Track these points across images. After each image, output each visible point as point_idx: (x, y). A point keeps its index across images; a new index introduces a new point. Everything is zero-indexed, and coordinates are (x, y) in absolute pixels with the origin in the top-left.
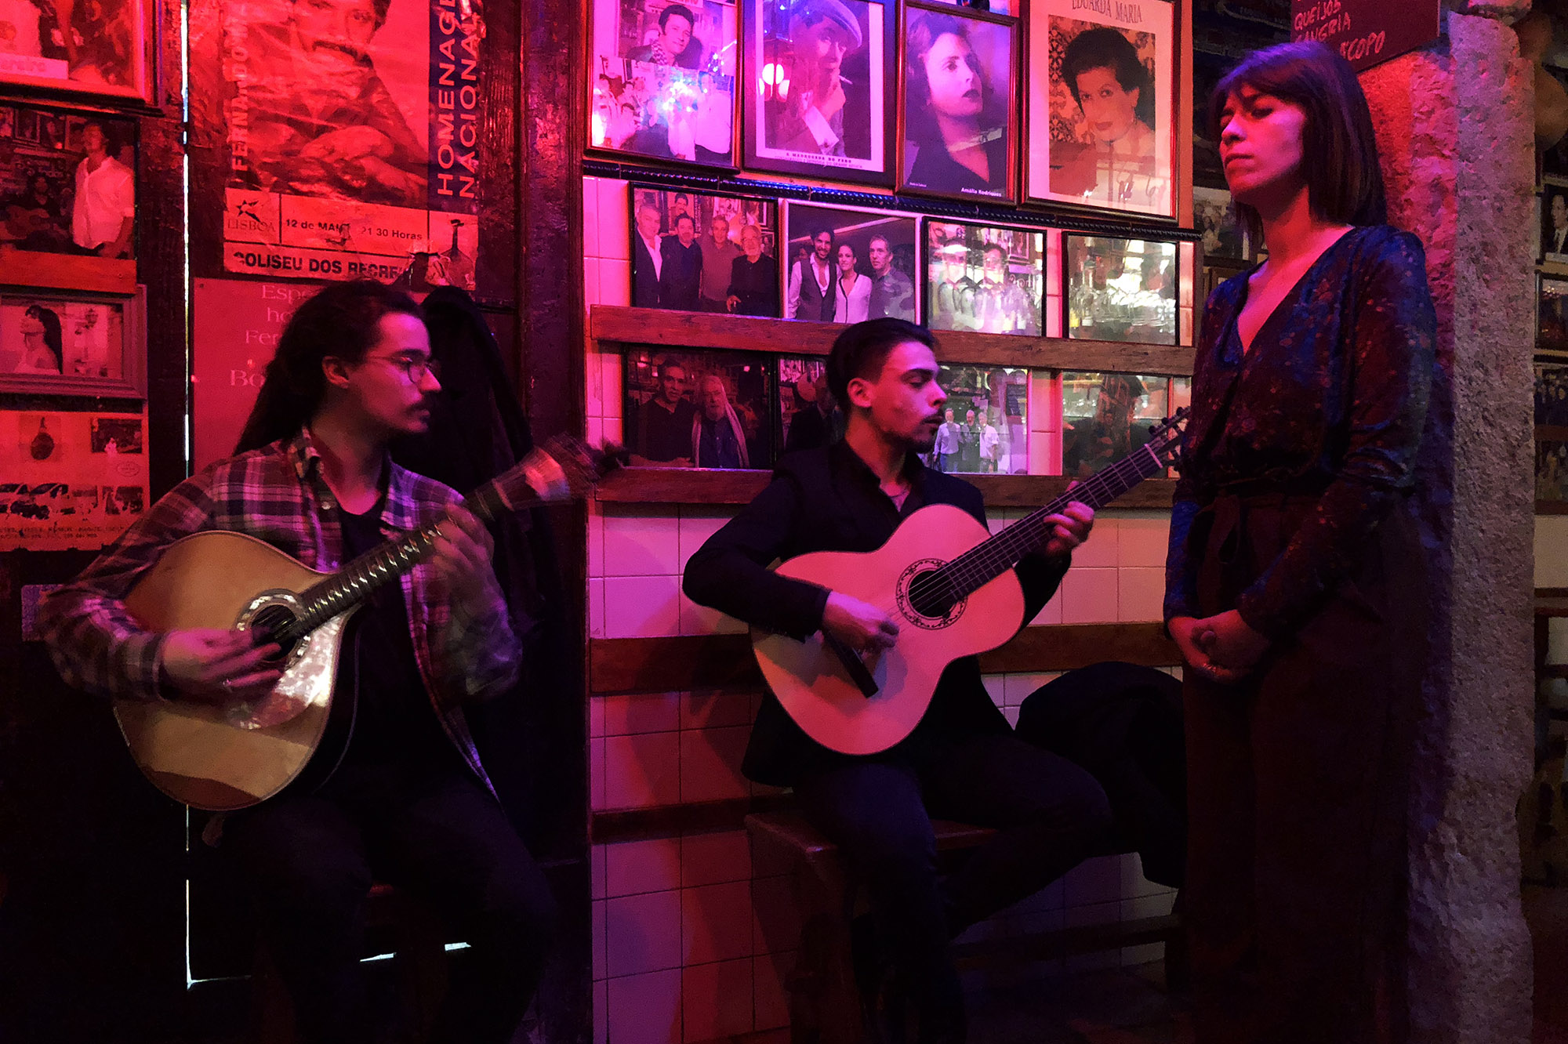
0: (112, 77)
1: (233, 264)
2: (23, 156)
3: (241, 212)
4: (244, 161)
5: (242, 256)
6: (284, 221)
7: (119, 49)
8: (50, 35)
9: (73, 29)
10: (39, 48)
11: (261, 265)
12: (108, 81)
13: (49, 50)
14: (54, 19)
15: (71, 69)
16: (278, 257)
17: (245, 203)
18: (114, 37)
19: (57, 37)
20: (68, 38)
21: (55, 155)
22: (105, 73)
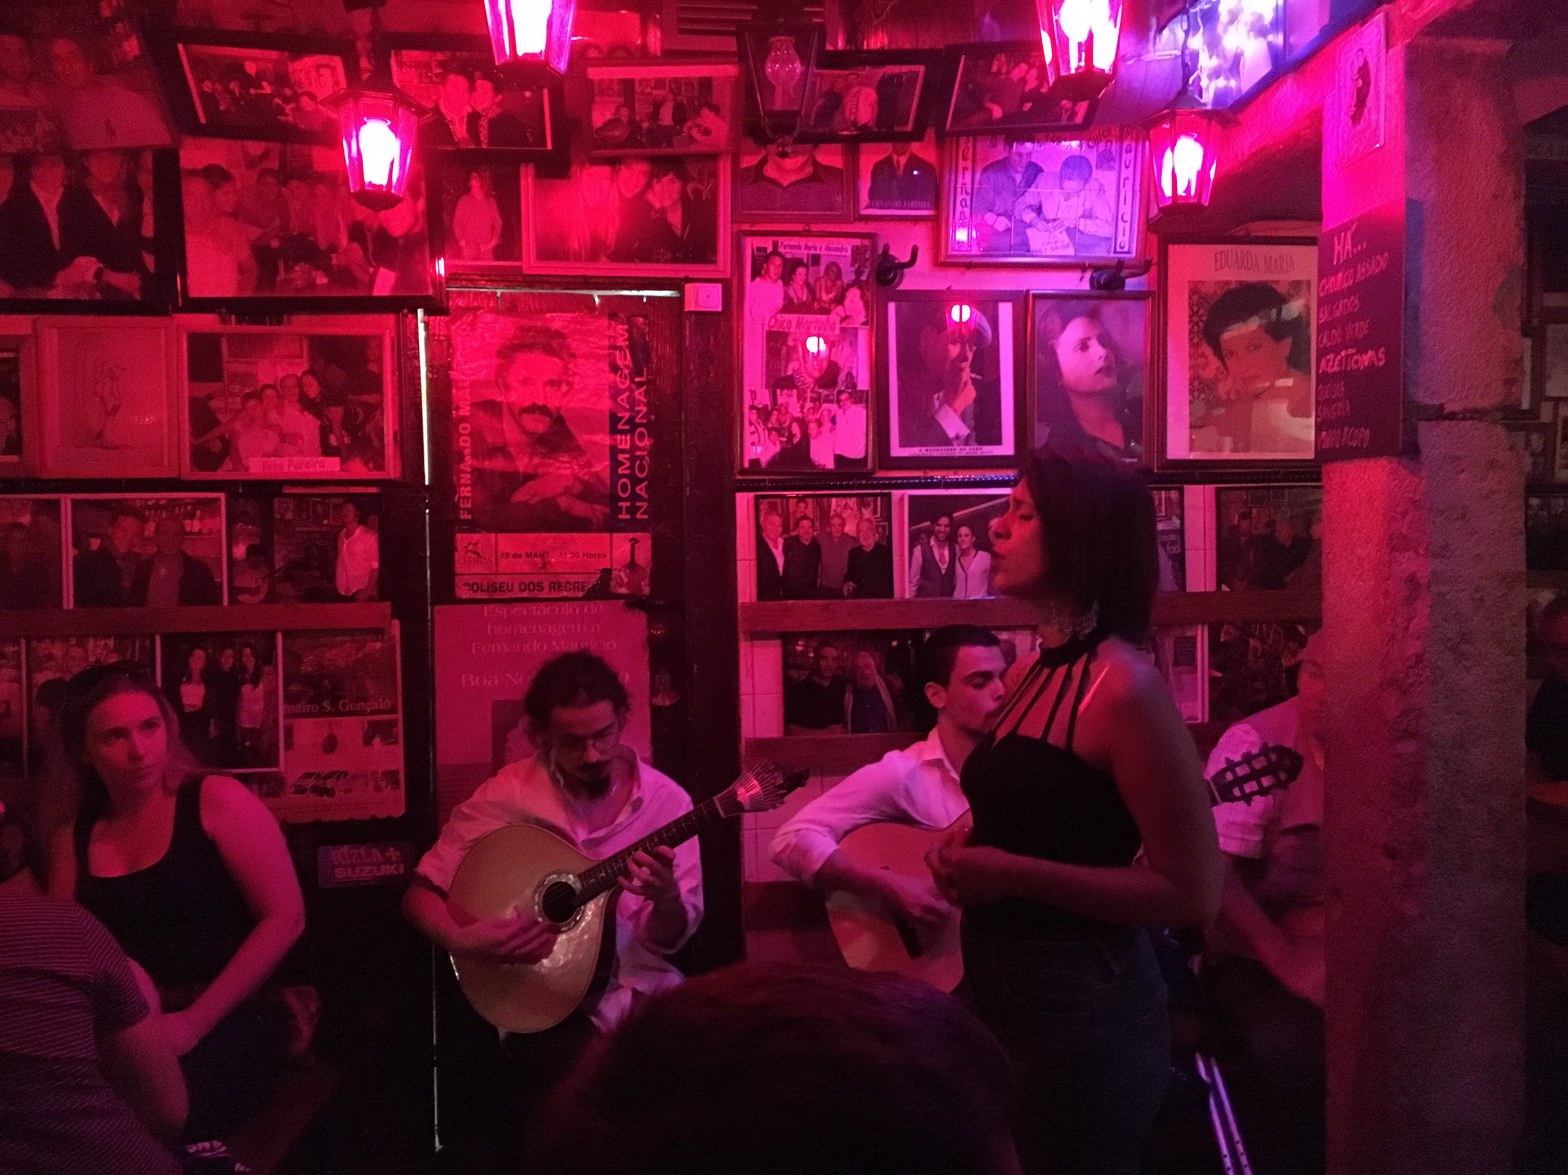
0: (371, 465)
1: (463, 593)
2: (301, 532)
3: (467, 551)
4: (470, 511)
5: (469, 585)
6: (499, 555)
7: (376, 442)
8: (328, 439)
9: (343, 432)
10: (320, 450)
11: (483, 591)
12: (368, 467)
13: (328, 451)
14: (331, 426)
15: (344, 461)
16: (496, 583)
17: (470, 544)
18: (373, 434)
19: (333, 440)
20: (340, 439)
21: (325, 528)
22: (366, 463)
